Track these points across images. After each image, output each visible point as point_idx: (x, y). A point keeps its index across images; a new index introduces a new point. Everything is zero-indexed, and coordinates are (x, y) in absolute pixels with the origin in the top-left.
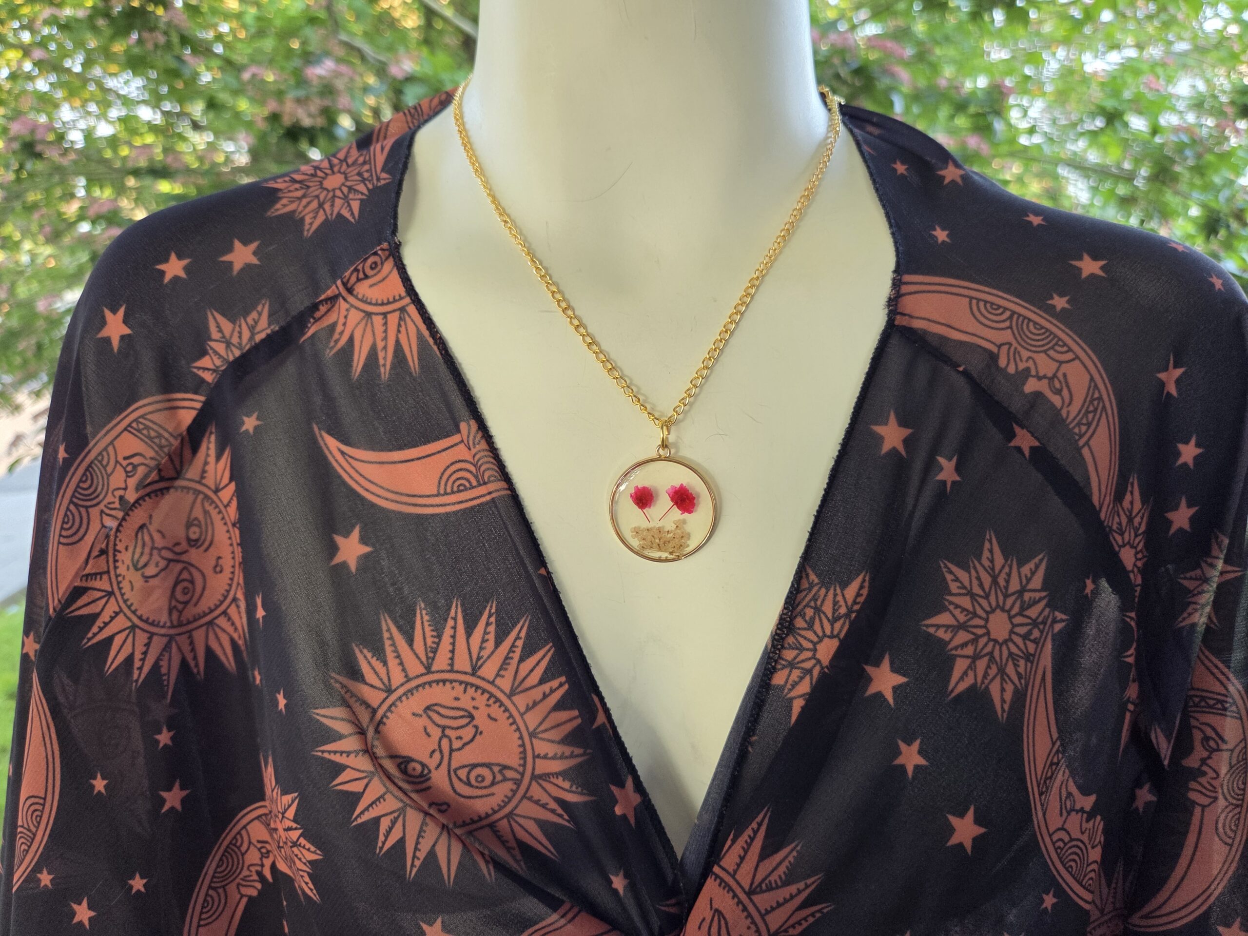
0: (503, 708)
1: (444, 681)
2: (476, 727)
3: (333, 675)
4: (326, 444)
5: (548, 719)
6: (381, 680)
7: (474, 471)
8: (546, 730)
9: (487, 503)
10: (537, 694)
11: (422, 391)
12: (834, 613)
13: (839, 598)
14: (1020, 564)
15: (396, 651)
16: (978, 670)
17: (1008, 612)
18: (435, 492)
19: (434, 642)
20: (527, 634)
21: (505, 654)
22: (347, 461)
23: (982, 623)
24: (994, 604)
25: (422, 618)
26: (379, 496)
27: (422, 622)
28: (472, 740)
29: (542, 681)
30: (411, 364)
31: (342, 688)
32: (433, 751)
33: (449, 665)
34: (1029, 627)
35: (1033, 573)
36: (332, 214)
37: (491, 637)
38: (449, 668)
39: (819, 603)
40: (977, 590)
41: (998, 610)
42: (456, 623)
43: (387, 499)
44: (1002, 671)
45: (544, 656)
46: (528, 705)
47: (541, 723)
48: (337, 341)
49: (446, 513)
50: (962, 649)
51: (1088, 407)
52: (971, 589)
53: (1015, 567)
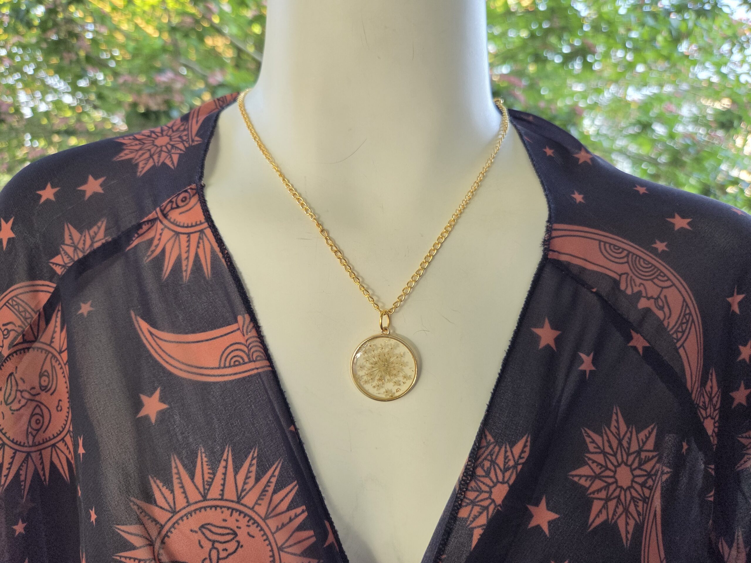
0: (259, 528)
1: (216, 507)
2: (238, 542)
3: (132, 499)
4: (139, 326)
5: (292, 538)
6: (168, 503)
7: (247, 351)
8: (290, 546)
9: (255, 375)
10: (285, 518)
11: (212, 291)
12: (505, 465)
13: (509, 454)
14: (638, 433)
15: (181, 483)
16: (609, 509)
17: (630, 466)
18: (217, 366)
19: (210, 478)
20: (280, 473)
21: (263, 487)
22: (154, 339)
23: (612, 474)
24: (620, 461)
25: (202, 459)
26: (175, 367)
27: (202, 463)
28: (235, 552)
29: (289, 508)
30: (205, 270)
31: (138, 509)
32: (205, 559)
33: (220, 495)
34: (645, 478)
35: (647, 438)
36: (158, 162)
37: (253, 475)
38: (220, 497)
39: (494, 457)
40: (608, 450)
41: (623, 465)
42: (227, 463)
43: (181, 370)
44: (626, 510)
45: (291, 490)
46: (278, 527)
47: (287, 540)
48: (153, 251)
49: (225, 381)
50: (598, 494)
51: (682, 320)
52: (604, 449)
53: (634, 433)
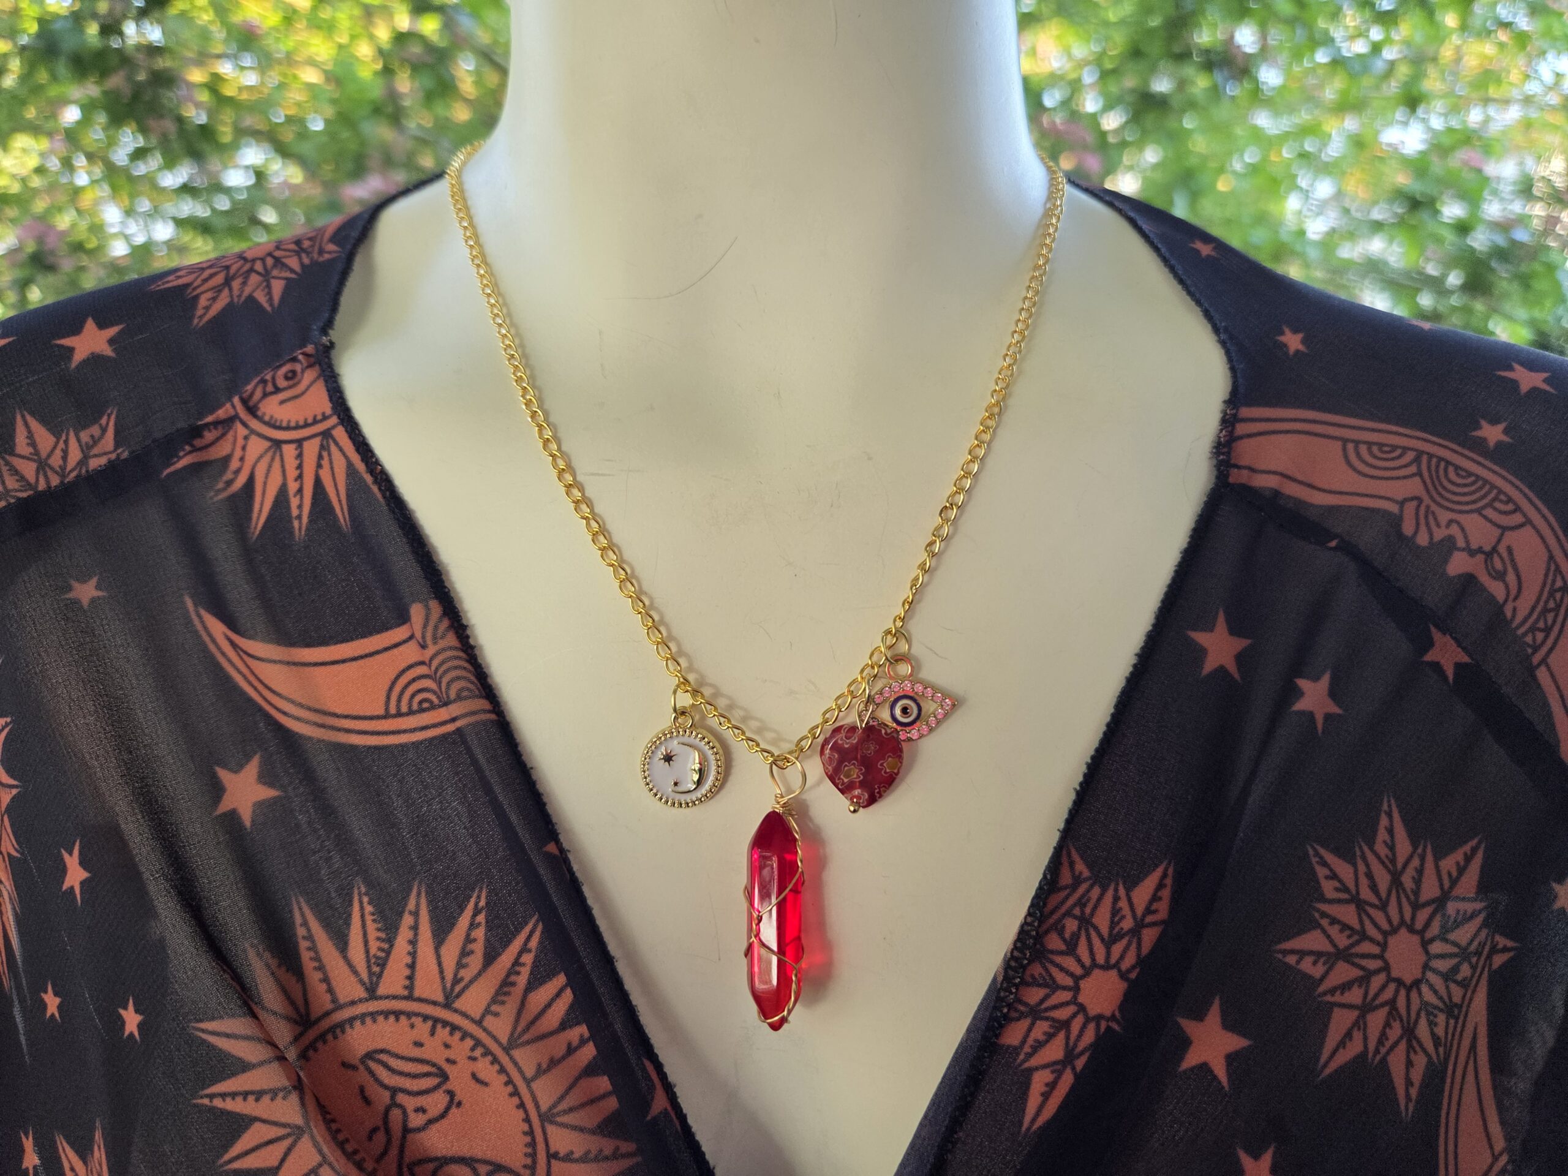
0: (497, 1067)
1: (397, 1014)
2: (451, 1094)
4: (206, 630)
5: (574, 1091)
6: (292, 1003)
8: (568, 1110)
10: (559, 1046)
12: (1112, 928)
13: (1123, 903)
14: (1438, 857)
15: (318, 958)
16: (1369, 1031)
17: (1421, 933)
18: (382, 712)
19: (381, 950)
20: (540, 942)
21: (503, 975)
22: (240, 656)
23: (1376, 950)
24: (1396, 920)
25: (362, 908)
26: (286, 714)
27: (363, 916)
28: (443, 1115)
29: (564, 1026)
30: (338, 511)
32: (374, 1130)
33: (406, 987)
34: (1455, 961)
35: (1461, 870)
36: (239, 296)
37: (478, 948)
38: (406, 993)
39: (1088, 910)
40: (1366, 894)
41: (1403, 931)
42: (417, 920)
43: (300, 720)
44: (1409, 1032)
46: (539, 1066)
47: (561, 1099)
48: (230, 482)
49: (402, 745)
50: (1342, 994)
51: (1546, 602)
52: (1358, 893)
53: (1429, 857)
